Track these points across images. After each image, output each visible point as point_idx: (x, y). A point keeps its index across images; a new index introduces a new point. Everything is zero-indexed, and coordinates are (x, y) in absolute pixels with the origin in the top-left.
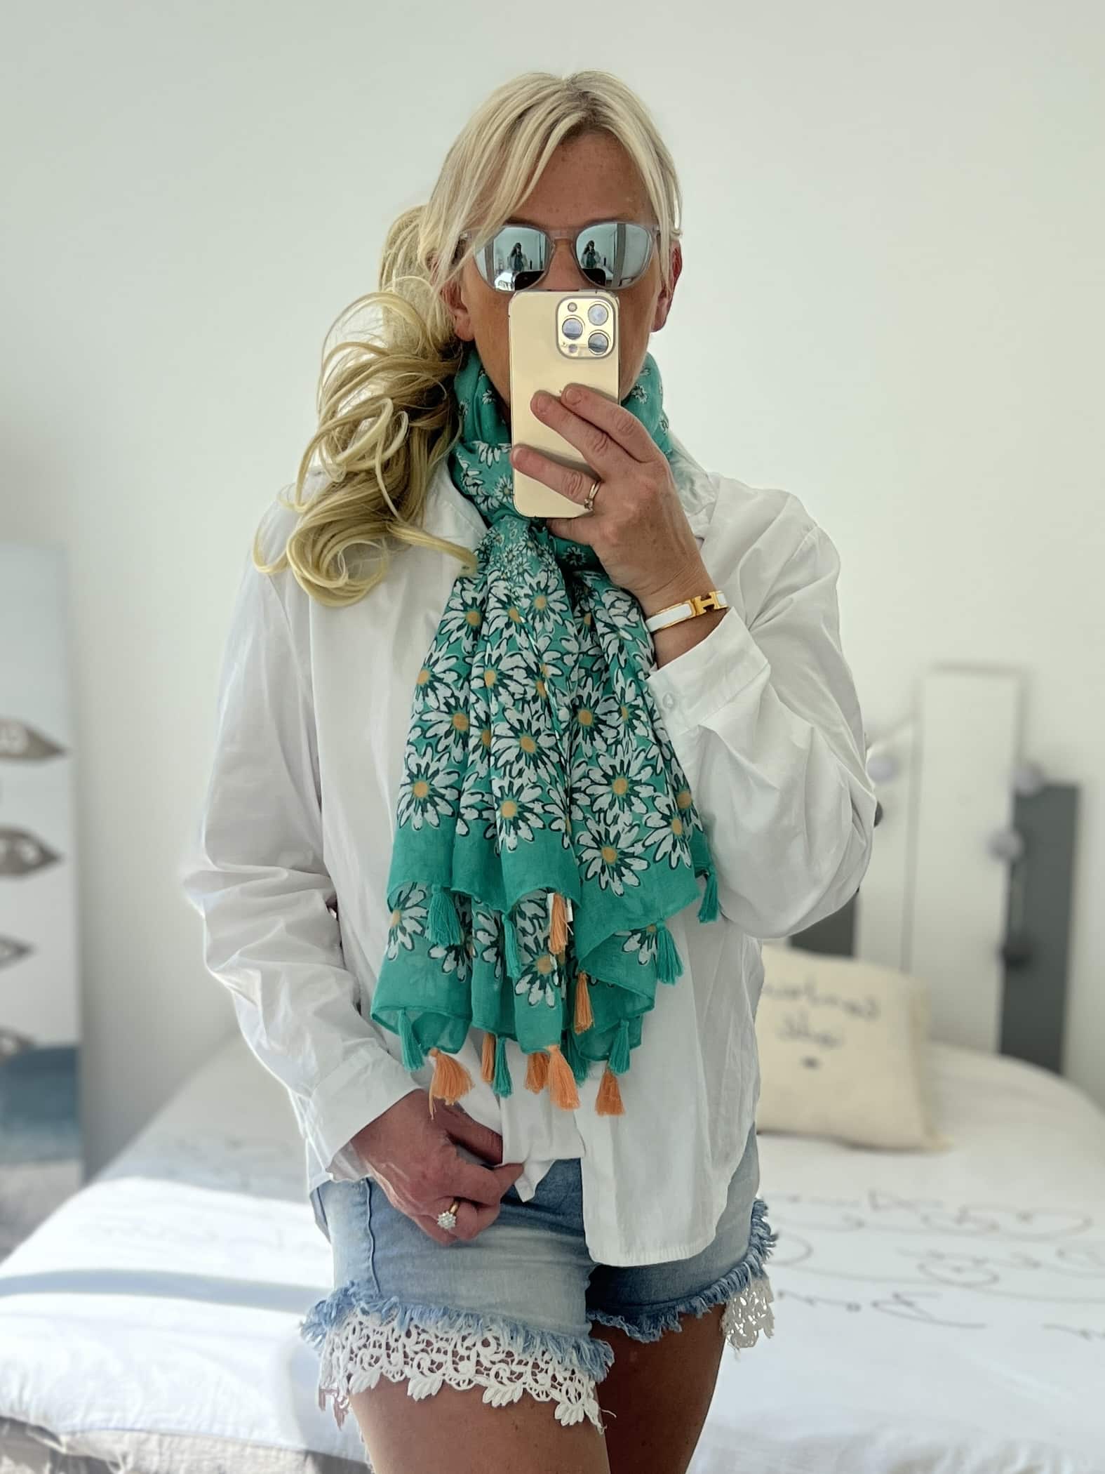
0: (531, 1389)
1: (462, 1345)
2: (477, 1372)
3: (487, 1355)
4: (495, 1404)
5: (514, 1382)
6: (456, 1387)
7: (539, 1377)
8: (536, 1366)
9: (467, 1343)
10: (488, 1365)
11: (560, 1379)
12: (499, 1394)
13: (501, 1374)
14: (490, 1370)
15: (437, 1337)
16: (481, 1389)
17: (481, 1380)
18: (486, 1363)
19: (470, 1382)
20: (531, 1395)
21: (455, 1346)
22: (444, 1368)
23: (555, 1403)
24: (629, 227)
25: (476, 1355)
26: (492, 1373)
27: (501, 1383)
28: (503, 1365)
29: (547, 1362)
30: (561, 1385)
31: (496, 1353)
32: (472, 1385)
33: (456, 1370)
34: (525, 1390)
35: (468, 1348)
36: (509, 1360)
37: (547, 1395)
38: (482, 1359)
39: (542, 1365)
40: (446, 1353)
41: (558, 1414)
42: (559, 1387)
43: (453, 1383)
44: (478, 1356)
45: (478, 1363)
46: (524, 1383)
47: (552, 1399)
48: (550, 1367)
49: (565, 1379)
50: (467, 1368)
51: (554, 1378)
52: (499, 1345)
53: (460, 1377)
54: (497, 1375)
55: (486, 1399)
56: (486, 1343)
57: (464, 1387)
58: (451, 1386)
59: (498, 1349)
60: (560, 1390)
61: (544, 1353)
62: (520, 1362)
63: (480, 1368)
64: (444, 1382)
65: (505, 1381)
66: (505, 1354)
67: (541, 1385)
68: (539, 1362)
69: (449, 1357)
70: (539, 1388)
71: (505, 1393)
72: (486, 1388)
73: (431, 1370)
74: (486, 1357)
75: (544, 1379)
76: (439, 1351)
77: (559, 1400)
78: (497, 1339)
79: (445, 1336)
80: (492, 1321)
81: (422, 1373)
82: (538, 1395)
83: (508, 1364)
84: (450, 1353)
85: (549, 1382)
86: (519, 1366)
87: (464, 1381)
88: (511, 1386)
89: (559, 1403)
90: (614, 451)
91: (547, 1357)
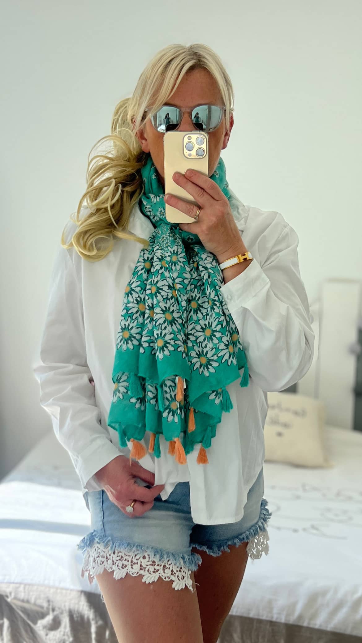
0: (162, 576)
1: (135, 558)
2: (141, 569)
3: (145, 562)
4: (147, 583)
5: (155, 573)
6: (132, 575)
7: (166, 571)
8: (165, 566)
9: (137, 557)
10: (145, 566)
11: (175, 571)
12: (149, 578)
13: (150, 570)
14: (146, 568)
15: (125, 554)
16: (141, 576)
17: (142, 572)
18: (144, 566)
19: (137, 573)
20: (162, 578)
21: (132, 559)
22: (128, 566)
23: (172, 581)
24: (213, 107)
25: (140, 562)
26: (147, 570)
27: (150, 574)
28: (151, 566)
29: (169, 565)
30: (175, 574)
31: (148, 561)
33: (132, 568)
34: (159, 576)
35: (137, 559)
36: (154, 564)
37: (169, 578)
38: (143, 564)
39: (167, 566)
40: (128, 561)
41: (174, 586)
42: (174, 575)
43: (131, 573)
44: (141, 562)
45: (141, 565)
46: (160, 574)
47: (171, 580)
48: (171, 566)
49: (177, 571)
50: (136, 568)
51: (172, 571)
52: (149, 558)
53: (133, 571)
54: (148, 570)
55: (143, 580)
56: (144, 557)
57: (135, 575)
58: (130, 575)
59: (149, 559)
60: (175, 576)
61: (168, 561)
62: (158, 565)
63: (141, 568)
64: (127, 572)
65: (152, 573)
66: (152, 562)
67: (167, 574)
68: (166, 565)
69: (130, 562)
70: (166, 575)
71: (152, 577)
72: (144, 576)
73: (122, 568)
74: (144, 563)
75: (168, 572)
76: (126, 560)
77: (174, 580)
78: (149, 555)
79: (128, 554)
80: (147, 548)
81: (119, 568)
82: (165, 578)
83: (153, 565)
84: (130, 561)
85: (170, 573)
86: (158, 567)
87: (135, 573)
88: (154, 575)
89: (174, 581)
90: (206, 197)
91: (170, 563)
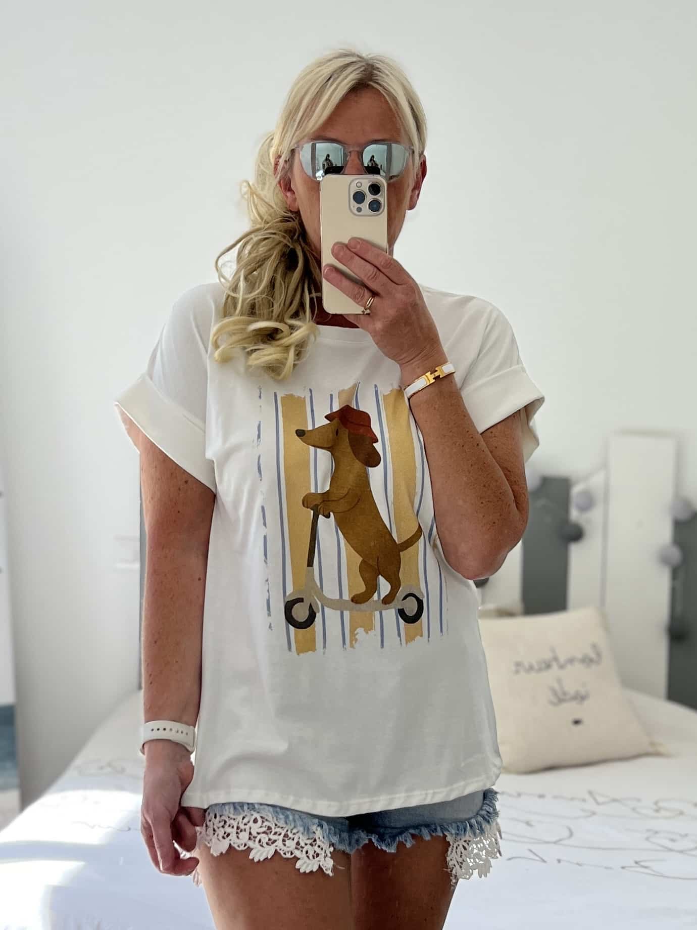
0: (280, 850)
5: (270, 845)
6: (237, 848)
10: (255, 834)
14: (256, 837)
17: (250, 844)
22: (231, 835)
25: (249, 828)
32: (246, 847)
48: (296, 837)
53: (239, 842)
56: (256, 821)
57: (242, 848)
61: (293, 828)
69: (235, 830)
71: (263, 852)
72: (252, 849)
74: (255, 829)
78: (262, 818)
79: (234, 817)
81: (218, 839)
83: (267, 834)
85: (294, 846)
87: (242, 845)
88: (267, 848)
90: (381, 279)
